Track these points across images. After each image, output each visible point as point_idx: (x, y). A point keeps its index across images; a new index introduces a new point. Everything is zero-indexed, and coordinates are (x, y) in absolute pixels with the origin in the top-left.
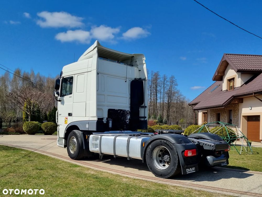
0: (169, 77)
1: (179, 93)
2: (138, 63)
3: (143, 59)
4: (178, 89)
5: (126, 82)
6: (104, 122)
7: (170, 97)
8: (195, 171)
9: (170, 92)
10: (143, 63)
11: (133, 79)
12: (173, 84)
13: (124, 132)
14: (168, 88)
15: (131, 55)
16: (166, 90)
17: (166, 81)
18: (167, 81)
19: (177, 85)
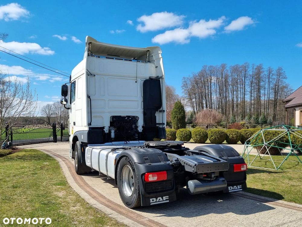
0: (275, 69)
1: (289, 88)
2: (154, 58)
3: (159, 52)
4: (287, 83)
5: (136, 82)
6: (106, 132)
7: (276, 93)
8: (168, 201)
9: (277, 87)
10: (160, 57)
11: (148, 78)
12: (281, 77)
13: (129, 144)
14: (275, 82)
15: (144, 49)
16: (271, 85)
17: (271, 75)
18: (273, 75)
19: (285, 78)
